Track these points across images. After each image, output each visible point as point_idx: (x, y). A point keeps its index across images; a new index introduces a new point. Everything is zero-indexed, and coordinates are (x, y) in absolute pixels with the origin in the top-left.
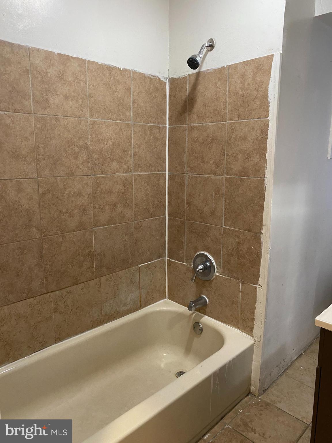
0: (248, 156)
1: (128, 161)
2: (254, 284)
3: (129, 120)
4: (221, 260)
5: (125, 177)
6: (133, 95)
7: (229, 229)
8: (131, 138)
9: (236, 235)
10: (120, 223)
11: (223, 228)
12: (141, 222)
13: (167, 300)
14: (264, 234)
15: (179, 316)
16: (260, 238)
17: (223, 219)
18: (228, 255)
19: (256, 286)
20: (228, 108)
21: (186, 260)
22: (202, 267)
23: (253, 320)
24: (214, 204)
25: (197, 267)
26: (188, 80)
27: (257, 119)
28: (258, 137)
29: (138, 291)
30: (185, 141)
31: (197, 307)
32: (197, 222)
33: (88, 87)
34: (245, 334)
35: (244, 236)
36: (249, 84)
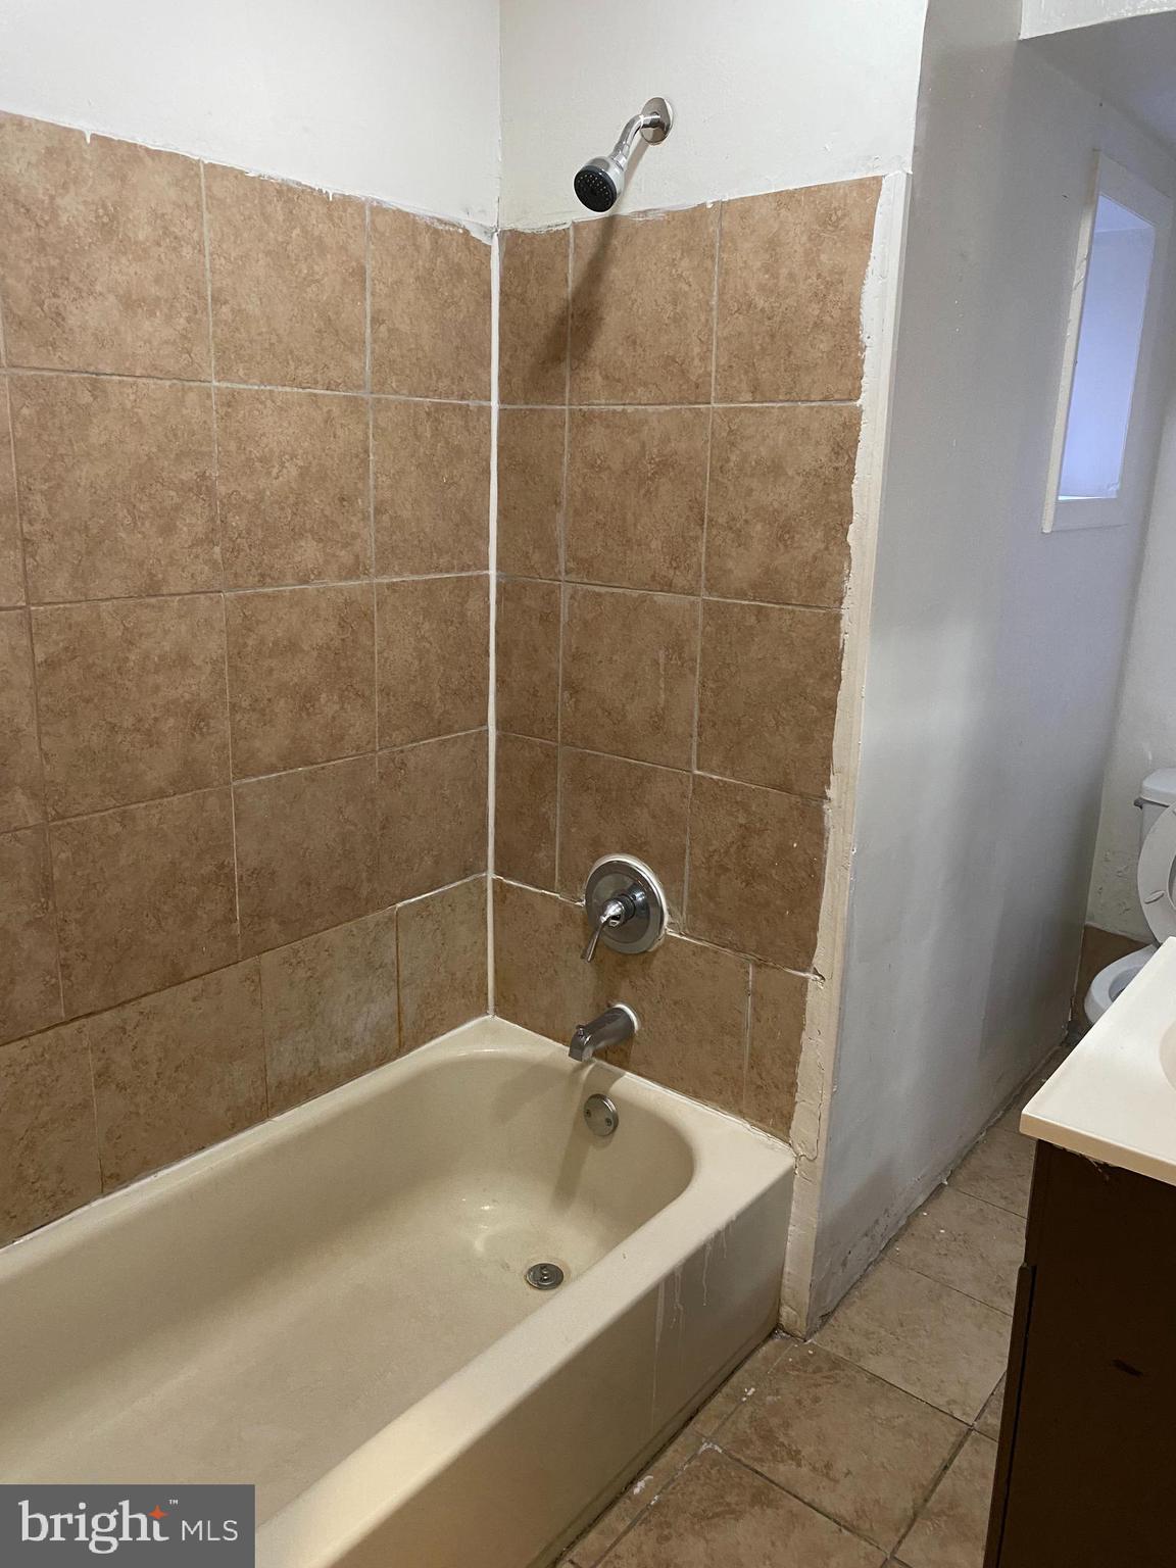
0: (784, 532)
1: (355, 536)
2: (795, 969)
3: (359, 387)
4: (686, 887)
5: (346, 594)
6: (373, 294)
7: (717, 782)
8: (366, 452)
9: (737, 803)
10: (328, 761)
11: (695, 776)
12: (402, 751)
13: (491, 1019)
14: (835, 803)
15: (535, 1074)
16: (820, 815)
17: (695, 747)
18: (709, 869)
19: (802, 974)
20: (717, 357)
21: (562, 884)
22: (618, 911)
23: (792, 1087)
24: (661, 692)
25: (603, 910)
26: (572, 245)
27: (820, 403)
28: (821, 467)
29: (394, 993)
30: (561, 463)
31: (602, 1044)
32: (602, 754)
33: (208, 266)
34: (762, 1136)
35: (767, 806)
36: (791, 276)
